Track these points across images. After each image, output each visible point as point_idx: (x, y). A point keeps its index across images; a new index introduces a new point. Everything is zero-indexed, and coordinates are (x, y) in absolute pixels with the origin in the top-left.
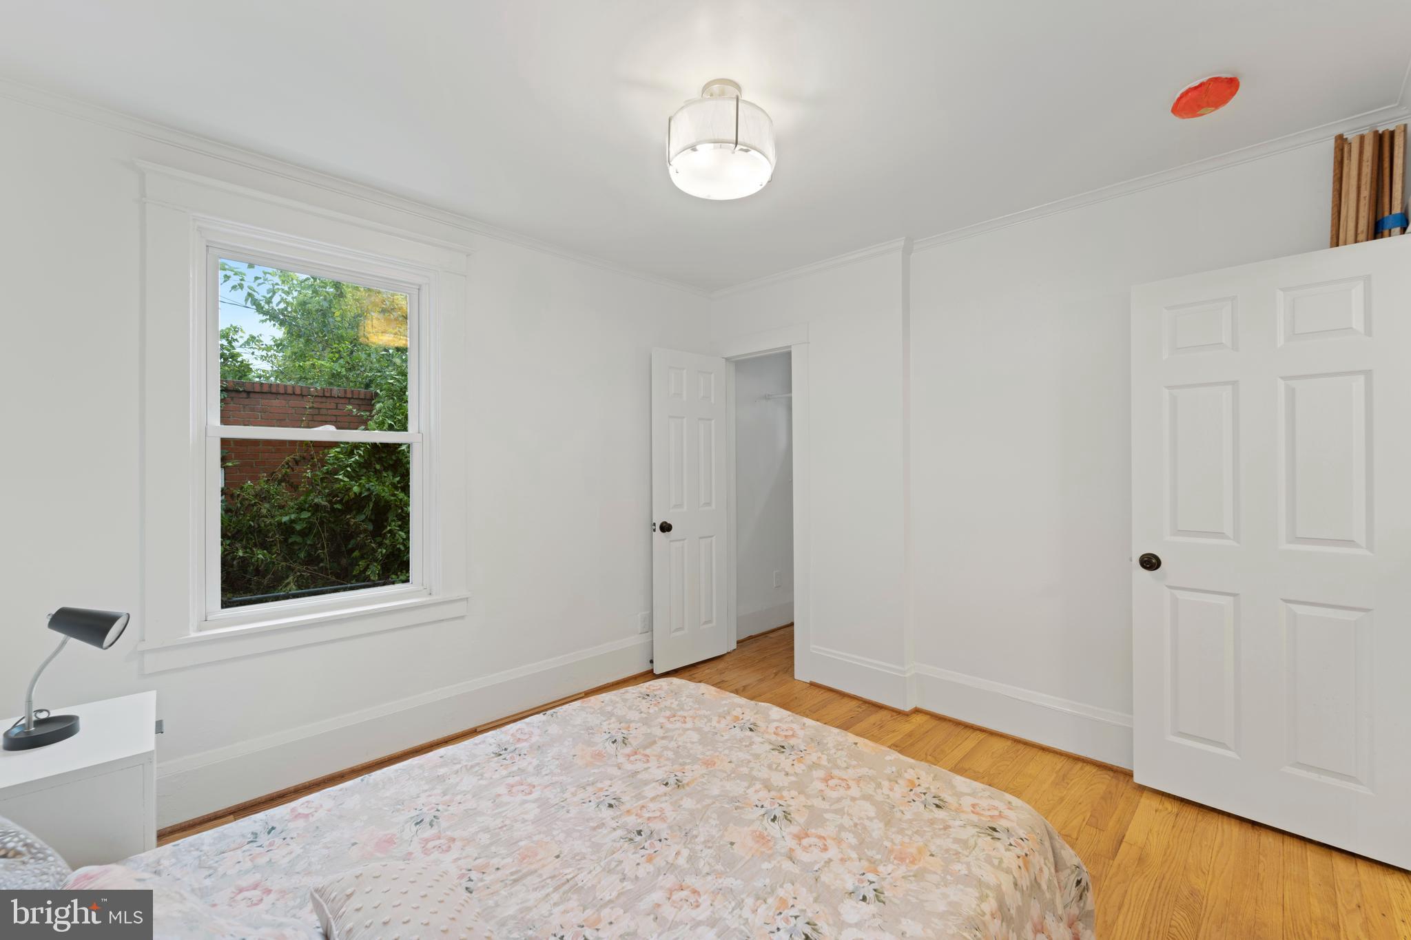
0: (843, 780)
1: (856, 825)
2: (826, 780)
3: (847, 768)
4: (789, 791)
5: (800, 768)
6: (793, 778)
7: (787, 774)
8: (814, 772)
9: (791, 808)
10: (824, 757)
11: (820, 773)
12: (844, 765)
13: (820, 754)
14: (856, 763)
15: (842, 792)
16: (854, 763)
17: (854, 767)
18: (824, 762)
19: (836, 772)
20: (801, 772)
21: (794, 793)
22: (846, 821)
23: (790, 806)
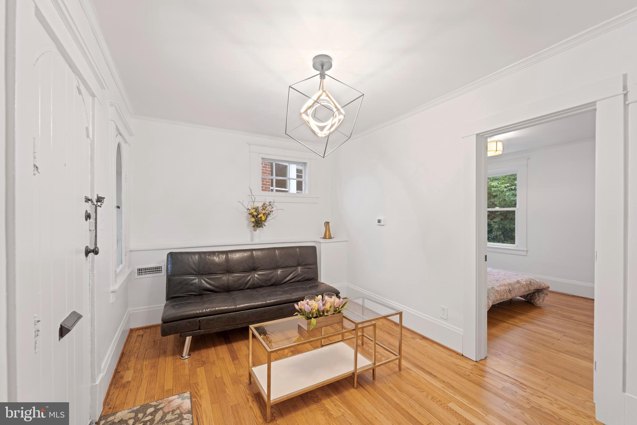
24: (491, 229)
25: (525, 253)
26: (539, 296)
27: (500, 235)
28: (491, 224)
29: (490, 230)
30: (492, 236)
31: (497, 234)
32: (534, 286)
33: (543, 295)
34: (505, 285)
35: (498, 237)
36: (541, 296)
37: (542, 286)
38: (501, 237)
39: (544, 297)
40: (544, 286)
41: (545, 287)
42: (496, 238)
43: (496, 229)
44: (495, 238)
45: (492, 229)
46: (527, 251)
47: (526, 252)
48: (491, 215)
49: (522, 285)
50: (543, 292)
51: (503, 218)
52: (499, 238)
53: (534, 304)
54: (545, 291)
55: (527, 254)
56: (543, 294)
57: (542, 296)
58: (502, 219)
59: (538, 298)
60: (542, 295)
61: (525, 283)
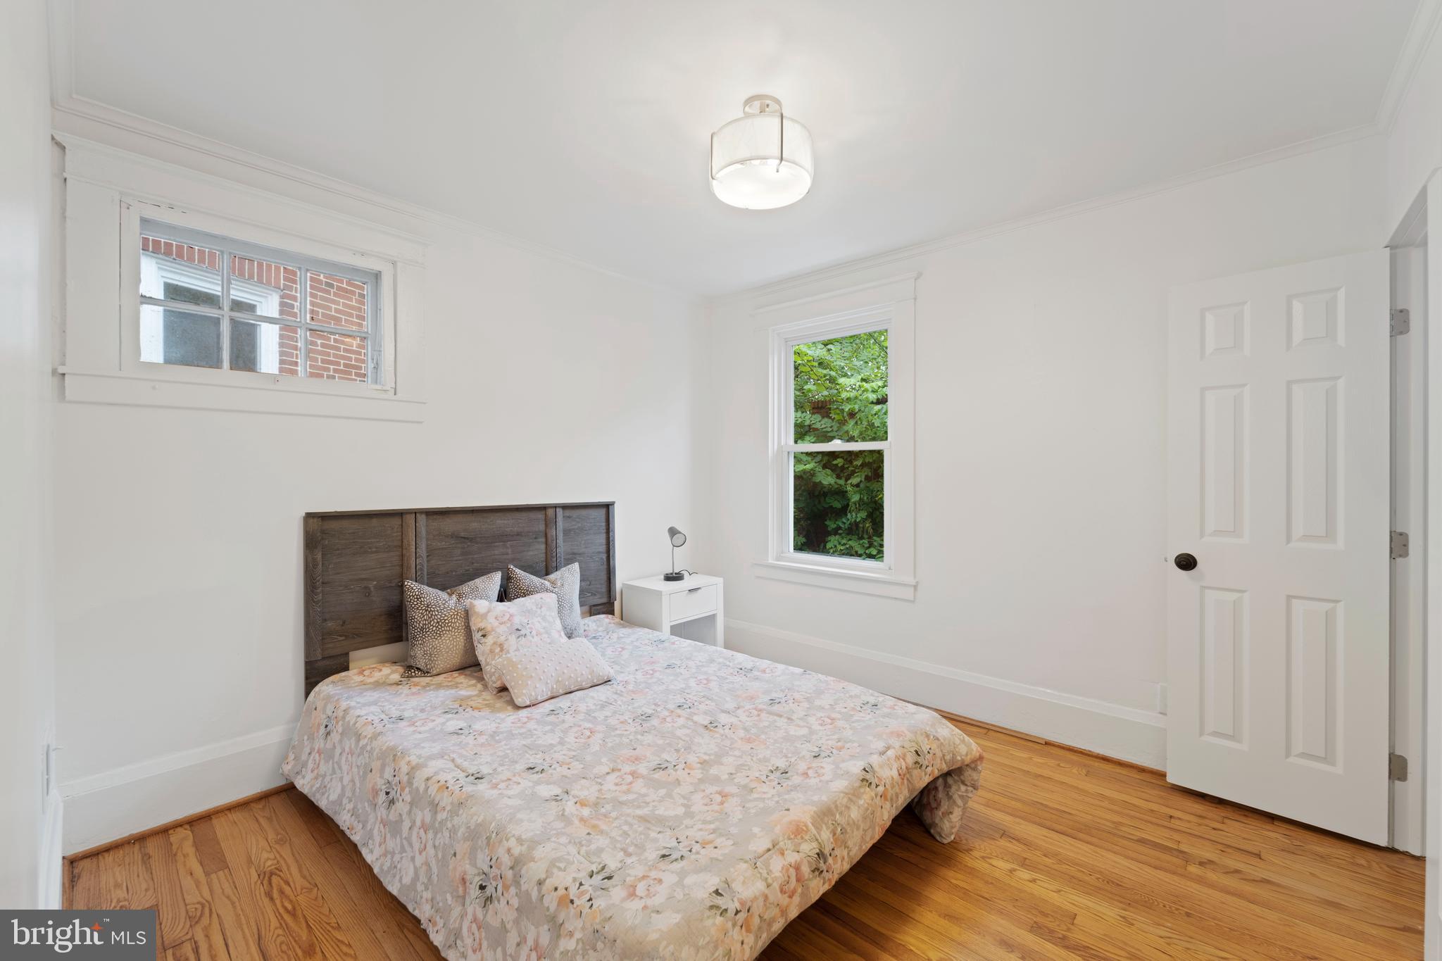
24: (846, 503)
25: (908, 594)
26: (948, 794)
27: (864, 520)
28: (846, 492)
29: (842, 507)
30: (845, 523)
31: (857, 517)
32: (929, 769)
33: (963, 788)
34: (798, 831)
35: (861, 525)
36: (956, 797)
37: (959, 758)
38: (867, 525)
39: (965, 799)
40: (967, 755)
41: (968, 760)
42: (857, 529)
43: (856, 505)
44: (854, 528)
45: (848, 505)
46: (915, 587)
47: (912, 589)
48: (848, 468)
49: (881, 789)
50: (962, 777)
51: (870, 474)
52: (863, 528)
53: (932, 831)
54: (968, 774)
55: (915, 596)
56: (963, 783)
57: (958, 791)
58: (868, 478)
59: (945, 806)
60: (959, 789)
61: (895, 773)
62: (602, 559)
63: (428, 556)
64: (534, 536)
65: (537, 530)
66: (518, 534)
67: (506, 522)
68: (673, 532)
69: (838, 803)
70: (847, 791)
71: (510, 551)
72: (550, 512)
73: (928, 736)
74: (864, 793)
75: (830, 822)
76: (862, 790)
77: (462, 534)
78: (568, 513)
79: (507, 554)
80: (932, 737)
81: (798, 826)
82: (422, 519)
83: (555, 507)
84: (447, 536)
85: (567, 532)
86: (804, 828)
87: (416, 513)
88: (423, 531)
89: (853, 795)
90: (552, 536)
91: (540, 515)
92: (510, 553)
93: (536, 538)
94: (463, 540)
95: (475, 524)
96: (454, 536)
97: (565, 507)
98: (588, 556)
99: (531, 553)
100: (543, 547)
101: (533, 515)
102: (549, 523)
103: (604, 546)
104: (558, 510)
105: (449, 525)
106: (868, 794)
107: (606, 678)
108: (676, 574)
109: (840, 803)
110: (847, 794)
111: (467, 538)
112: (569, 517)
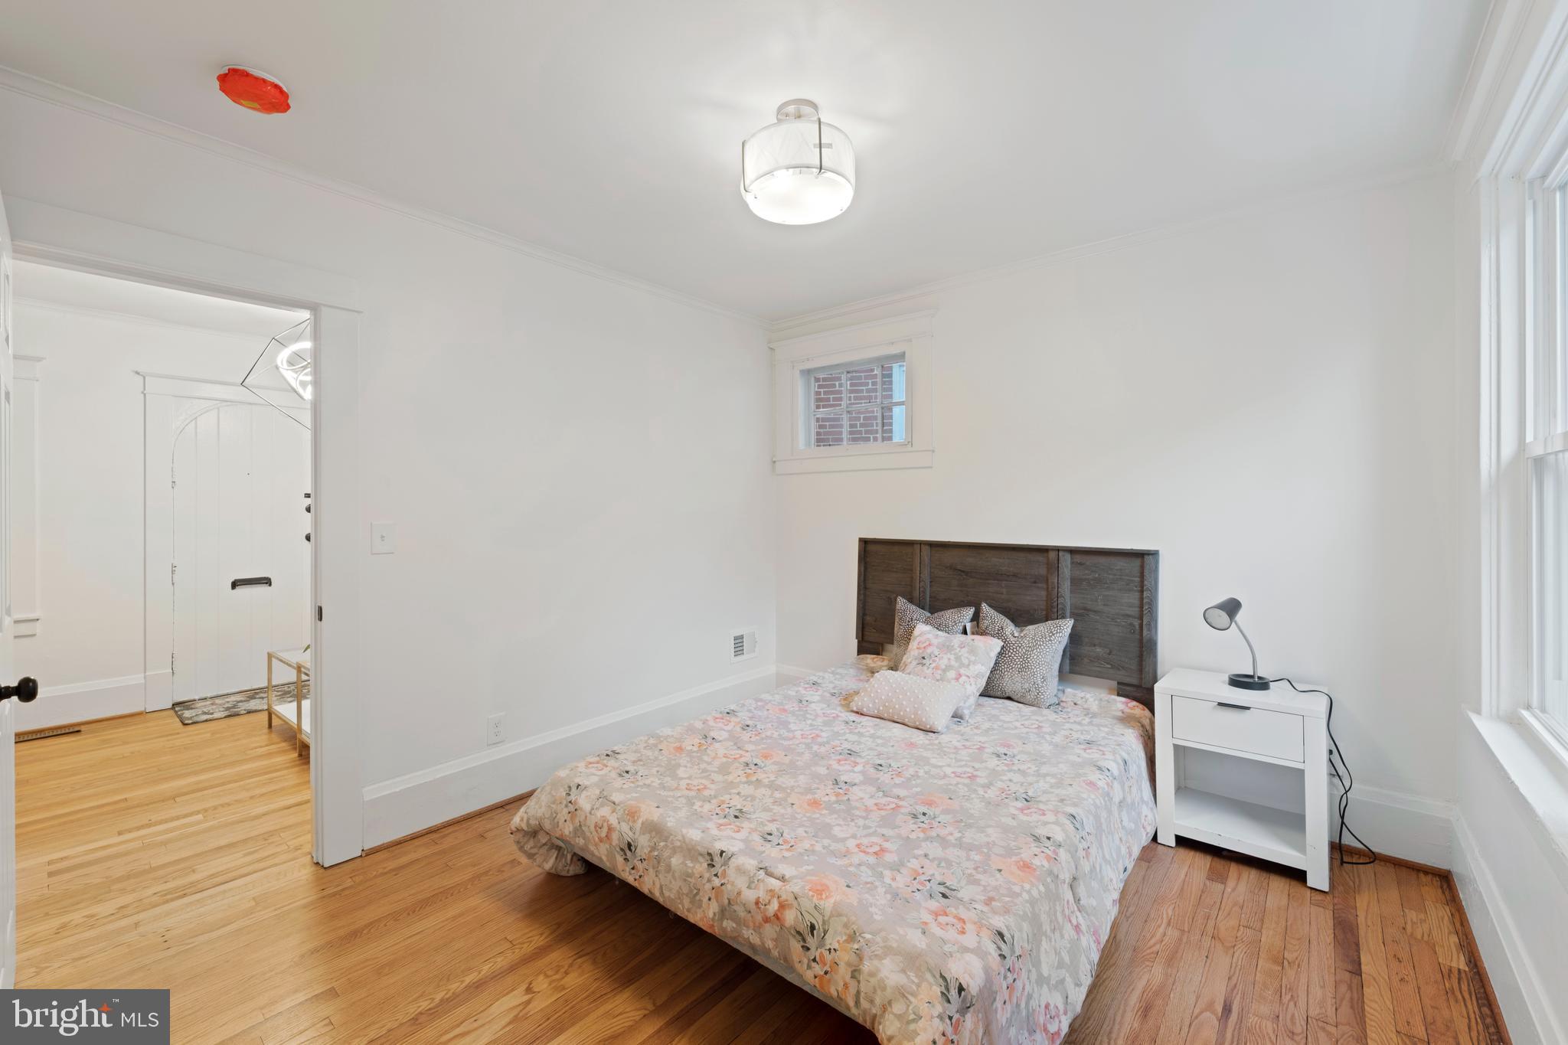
0: (864, 852)
1: (852, 820)
2: (883, 850)
3: (860, 865)
4: (919, 837)
5: (914, 864)
6: (920, 852)
7: (926, 855)
8: (896, 859)
9: (913, 821)
10: (888, 880)
11: (889, 858)
12: (863, 868)
13: (894, 884)
14: (849, 869)
15: (865, 841)
16: (851, 869)
17: (851, 865)
18: (887, 873)
19: (872, 860)
20: (911, 860)
21: (913, 836)
22: (861, 822)
23: (914, 823)
62: (1131, 624)
63: (931, 582)
64: (1033, 580)
65: (1036, 573)
66: (1015, 575)
67: (1001, 560)
68: (1231, 607)
69: (671, 837)
70: (687, 840)
71: (1004, 590)
72: (1052, 555)
73: (852, 937)
74: (701, 863)
75: (655, 840)
76: (701, 859)
77: (959, 567)
78: (1078, 558)
79: (1002, 594)
80: (856, 946)
81: (636, 812)
82: (926, 550)
83: (1058, 549)
84: (947, 567)
85: (1075, 582)
86: (636, 818)
87: (920, 544)
88: (926, 559)
89: (690, 851)
90: (1053, 583)
91: (1040, 558)
92: (1005, 593)
93: (1035, 582)
94: (959, 572)
95: (971, 560)
96: (953, 568)
97: (1073, 551)
98: (1108, 617)
99: (1028, 598)
100: (1044, 593)
101: (1032, 557)
102: (1054, 567)
103: (1137, 609)
104: (1061, 554)
105: (949, 557)
106: (701, 867)
107: (928, 726)
108: (1259, 678)
109: (672, 840)
110: (684, 842)
111: (963, 572)
112: (1081, 564)
